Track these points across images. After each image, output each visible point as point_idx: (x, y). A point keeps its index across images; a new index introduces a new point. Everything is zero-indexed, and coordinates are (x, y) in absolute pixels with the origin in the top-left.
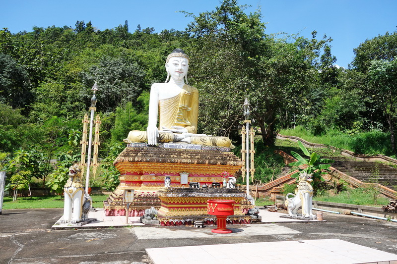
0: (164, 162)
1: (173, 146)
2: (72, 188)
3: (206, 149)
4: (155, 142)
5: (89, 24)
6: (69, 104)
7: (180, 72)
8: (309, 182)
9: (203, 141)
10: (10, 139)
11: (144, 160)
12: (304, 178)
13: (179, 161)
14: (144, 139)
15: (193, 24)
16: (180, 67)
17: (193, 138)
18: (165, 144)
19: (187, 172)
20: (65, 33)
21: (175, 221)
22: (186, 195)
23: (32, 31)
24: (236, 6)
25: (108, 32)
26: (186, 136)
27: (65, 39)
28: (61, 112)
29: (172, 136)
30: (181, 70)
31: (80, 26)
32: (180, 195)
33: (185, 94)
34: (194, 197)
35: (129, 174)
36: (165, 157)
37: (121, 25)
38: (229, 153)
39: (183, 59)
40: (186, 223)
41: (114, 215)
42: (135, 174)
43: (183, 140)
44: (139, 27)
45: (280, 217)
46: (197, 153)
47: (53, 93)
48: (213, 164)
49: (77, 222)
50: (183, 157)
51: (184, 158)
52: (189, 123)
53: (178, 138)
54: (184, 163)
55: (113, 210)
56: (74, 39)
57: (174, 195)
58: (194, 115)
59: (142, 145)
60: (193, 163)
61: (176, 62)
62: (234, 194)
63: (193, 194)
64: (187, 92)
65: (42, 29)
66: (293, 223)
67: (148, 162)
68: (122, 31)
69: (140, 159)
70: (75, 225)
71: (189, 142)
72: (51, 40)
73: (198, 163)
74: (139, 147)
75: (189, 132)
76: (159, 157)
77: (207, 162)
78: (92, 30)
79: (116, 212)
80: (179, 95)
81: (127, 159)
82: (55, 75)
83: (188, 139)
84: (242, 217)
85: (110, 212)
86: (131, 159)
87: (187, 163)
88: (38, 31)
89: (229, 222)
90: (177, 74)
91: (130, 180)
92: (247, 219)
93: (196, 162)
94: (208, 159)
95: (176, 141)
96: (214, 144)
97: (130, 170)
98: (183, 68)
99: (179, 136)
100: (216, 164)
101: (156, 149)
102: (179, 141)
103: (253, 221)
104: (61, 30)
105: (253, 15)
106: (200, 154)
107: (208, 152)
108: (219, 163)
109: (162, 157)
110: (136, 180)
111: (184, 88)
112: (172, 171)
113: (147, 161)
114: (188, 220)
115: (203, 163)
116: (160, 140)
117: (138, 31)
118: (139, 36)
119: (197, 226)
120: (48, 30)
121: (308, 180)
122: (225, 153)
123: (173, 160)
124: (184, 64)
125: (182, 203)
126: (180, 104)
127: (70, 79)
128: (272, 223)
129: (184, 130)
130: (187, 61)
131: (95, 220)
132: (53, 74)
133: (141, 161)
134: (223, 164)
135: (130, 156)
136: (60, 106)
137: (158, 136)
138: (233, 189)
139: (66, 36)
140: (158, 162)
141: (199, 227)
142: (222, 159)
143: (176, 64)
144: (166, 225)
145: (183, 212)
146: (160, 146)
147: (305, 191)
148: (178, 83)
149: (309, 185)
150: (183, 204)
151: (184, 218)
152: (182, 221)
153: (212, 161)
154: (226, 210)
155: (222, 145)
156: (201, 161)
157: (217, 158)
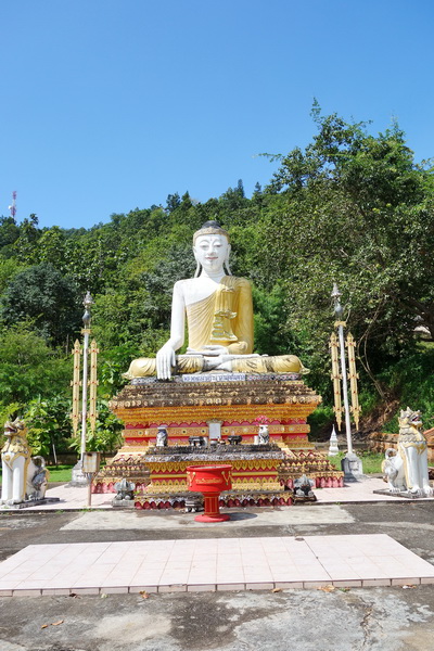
0: (177, 405)
1: (197, 379)
2: (9, 454)
3: (254, 378)
4: (167, 375)
5: (187, 196)
6: (132, 323)
7: (213, 258)
8: (415, 427)
9: (251, 365)
10: (28, 385)
11: (146, 404)
12: (406, 420)
13: (201, 403)
14: (151, 371)
15: (282, 171)
16: (210, 250)
17: (235, 362)
18: (184, 376)
19: (218, 420)
20: (153, 216)
21: (157, 502)
22: (176, 458)
23: (111, 221)
24: (345, 128)
25: (213, 203)
26: (225, 360)
27: (153, 225)
28: (121, 335)
29: (199, 362)
30: (212, 254)
31: (173, 202)
32: (167, 459)
33: (223, 291)
34: (191, 461)
35: (130, 427)
36: (179, 397)
37: (230, 189)
38: (296, 383)
39: (217, 237)
40: (176, 505)
41: (102, 492)
42: (140, 426)
43: (219, 367)
44: (258, 186)
45: (374, 492)
46: (233, 387)
47: (110, 309)
48: (261, 403)
49: (15, 504)
50: (209, 395)
51: (211, 397)
52: (234, 338)
53: (209, 364)
54: (210, 405)
55: (100, 485)
56: (165, 223)
57: (157, 459)
58: (245, 324)
59: (149, 381)
60: (226, 404)
61: (205, 244)
62: (260, 455)
63: (189, 457)
64: (227, 288)
65: (123, 215)
66: (378, 504)
67: (152, 406)
68: (232, 198)
69: (139, 403)
70: (13, 509)
71: (230, 369)
72: (135, 230)
73: (234, 404)
74: (144, 385)
75: (231, 352)
76: (170, 397)
77: (249, 401)
78: (188, 205)
79: (105, 488)
80: (214, 295)
81: (122, 404)
82: (116, 282)
83: (227, 365)
84: (275, 494)
85: (96, 488)
86: (128, 404)
87: (214, 404)
88: (117, 219)
89: (222, 503)
90: (208, 262)
91: (131, 436)
92: (286, 497)
93: (230, 402)
94: (253, 395)
95: (206, 369)
96: (270, 369)
97: (132, 421)
98: (216, 251)
99: (212, 361)
100: (265, 403)
101: (167, 386)
102: (213, 368)
103: (297, 501)
104: (148, 213)
105: (384, 135)
106: (240, 387)
107: (254, 384)
108: (271, 400)
109: (175, 397)
110: (141, 436)
111: (223, 281)
112: (194, 419)
113: (149, 406)
114: (180, 499)
115: (243, 403)
116: (177, 370)
117: (257, 194)
118: (259, 200)
119: (187, 510)
120: (131, 216)
121: (414, 423)
122: (289, 383)
123: (191, 401)
124: (218, 243)
125: (173, 472)
126: (217, 310)
127: (134, 286)
128: (335, 503)
129: (223, 350)
130: (225, 238)
131: (57, 500)
132: (113, 281)
133: (140, 406)
134: (278, 403)
135: (129, 399)
136: (119, 328)
137: (174, 364)
138: (262, 446)
139: (155, 221)
140: (167, 405)
141: (190, 511)
142: (277, 394)
143: (204, 247)
144: (144, 508)
145: (175, 487)
146: (177, 380)
147: (408, 444)
148: (212, 276)
149: (416, 431)
150: (177, 473)
151: (174, 496)
152: (170, 501)
153: (258, 399)
154: (210, 482)
155: (283, 370)
156: (238, 400)
157: (268, 392)
